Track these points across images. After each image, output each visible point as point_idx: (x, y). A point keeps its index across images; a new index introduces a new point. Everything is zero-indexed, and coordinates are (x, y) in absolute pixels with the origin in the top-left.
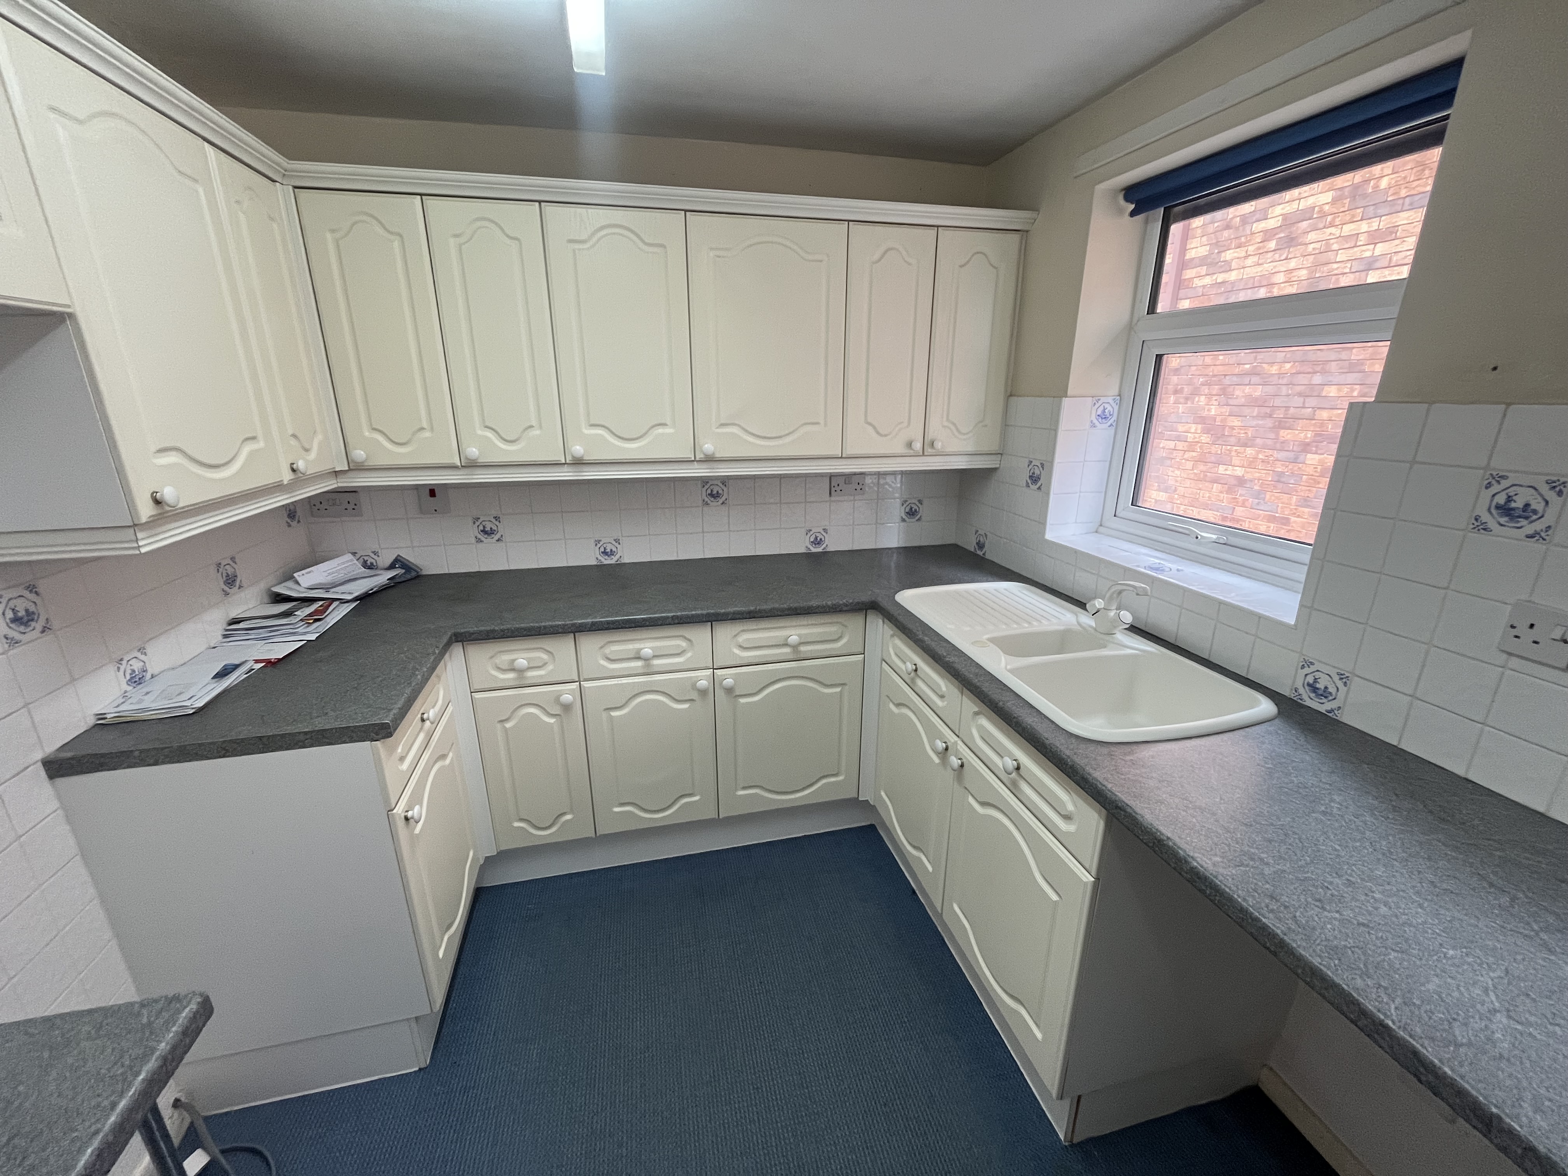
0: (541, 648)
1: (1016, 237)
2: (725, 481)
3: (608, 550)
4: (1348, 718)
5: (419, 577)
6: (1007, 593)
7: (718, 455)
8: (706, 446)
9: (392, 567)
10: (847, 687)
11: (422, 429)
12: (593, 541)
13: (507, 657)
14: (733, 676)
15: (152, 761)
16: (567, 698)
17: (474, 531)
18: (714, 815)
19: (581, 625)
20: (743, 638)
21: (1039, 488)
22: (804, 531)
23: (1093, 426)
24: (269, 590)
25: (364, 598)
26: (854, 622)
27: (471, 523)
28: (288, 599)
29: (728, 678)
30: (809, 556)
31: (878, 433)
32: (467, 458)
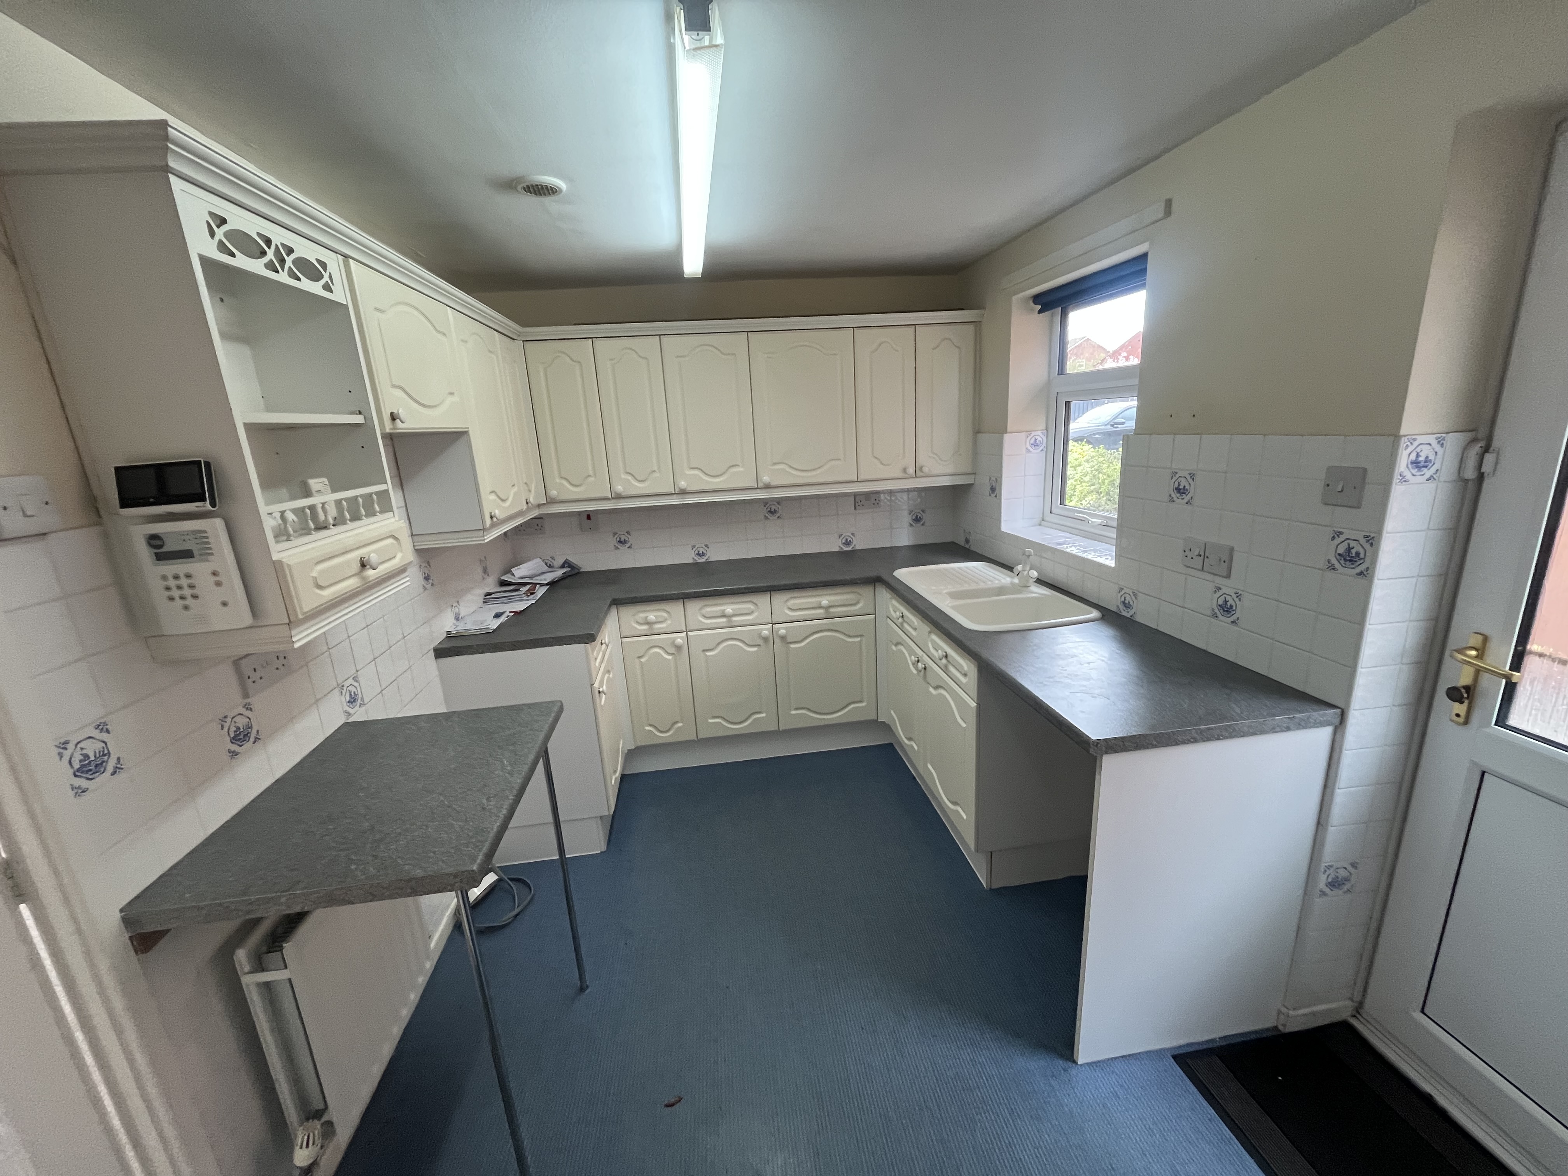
0: (662, 610)
1: (971, 327)
2: (779, 501)
3: (701, 552)
4: (1139, 619)
5: (579, 573)
6: (974, 570)
7: (773, 484)
8: (765, 478)
9: (563, 567)
10: (864, 638)
11: (590, 476)
12: (690, 546)
13: (642, 615)
14: (786, 628)
15: (480, 651)
16: (679, 641)
17: (613, 541)
18: (776, 729)
19: (687, 594)
20: (793, 602)
21: (996, 496)
22: (837, 536)
23: (1028, 451)
24: (499, 578)
25: (552, 584)
26: (866, 592)
27: (612, 536)
28: (510, 584)
29: (782, 630)
30: (841, 553)
31: (882, 464)
32: (615, 493)
